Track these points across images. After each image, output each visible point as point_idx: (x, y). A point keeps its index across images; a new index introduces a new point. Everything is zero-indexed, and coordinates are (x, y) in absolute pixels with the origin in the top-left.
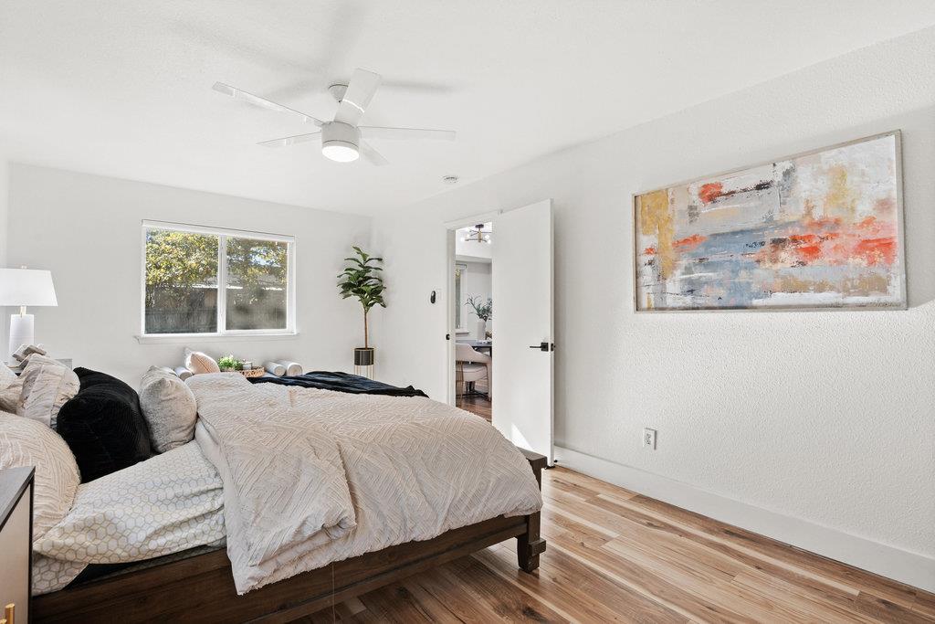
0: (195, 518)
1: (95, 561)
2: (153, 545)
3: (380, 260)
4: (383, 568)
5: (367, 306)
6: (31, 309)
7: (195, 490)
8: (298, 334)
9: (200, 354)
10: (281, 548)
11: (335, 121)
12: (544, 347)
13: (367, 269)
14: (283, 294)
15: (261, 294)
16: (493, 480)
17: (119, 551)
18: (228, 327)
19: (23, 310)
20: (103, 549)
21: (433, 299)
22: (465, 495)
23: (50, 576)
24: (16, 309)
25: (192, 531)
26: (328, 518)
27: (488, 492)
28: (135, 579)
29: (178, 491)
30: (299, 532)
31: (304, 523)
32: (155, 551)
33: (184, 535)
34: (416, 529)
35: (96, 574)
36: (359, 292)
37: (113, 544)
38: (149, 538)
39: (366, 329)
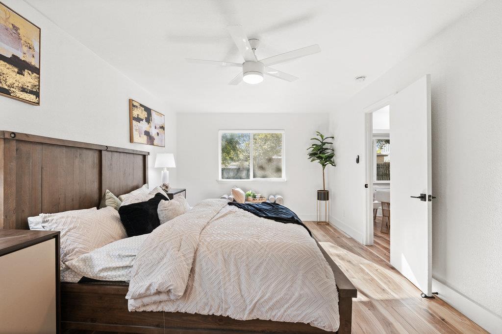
0: (122, 267)
1: (86, 276)
2: (102, 274)
3: (333, 138)
4: (215, 327)
5: (324, 165)
6: (168, 169)
7: (127, 254)
8: (287, 181)
9: (238, 189)
10: (139, 294)
11: (246, 61)
12: (423, 197)
13: (324, 144)
14: (280, 160)
15: (270, 160)
16: (297, 294)
17: (90, 274)
18: (254, 177)
19: (165, 169)
20: (85, 271)
21: (358, 161)
22: (270, 299)
23: (72, 276)
24: (162, 169)
25: (119, 273)
26: (159, 286)
27: (291, 302)
28: (96, 287)
29: (120, 252)
30: (148, 289)
31: (150, 285)
32: (102, 277)
33: (115, 274)
34: (229, 310)
35: (85, 281)
36: (320, 158)
37: (89, 269)
38: (101, 271)
39: (324, 179)
